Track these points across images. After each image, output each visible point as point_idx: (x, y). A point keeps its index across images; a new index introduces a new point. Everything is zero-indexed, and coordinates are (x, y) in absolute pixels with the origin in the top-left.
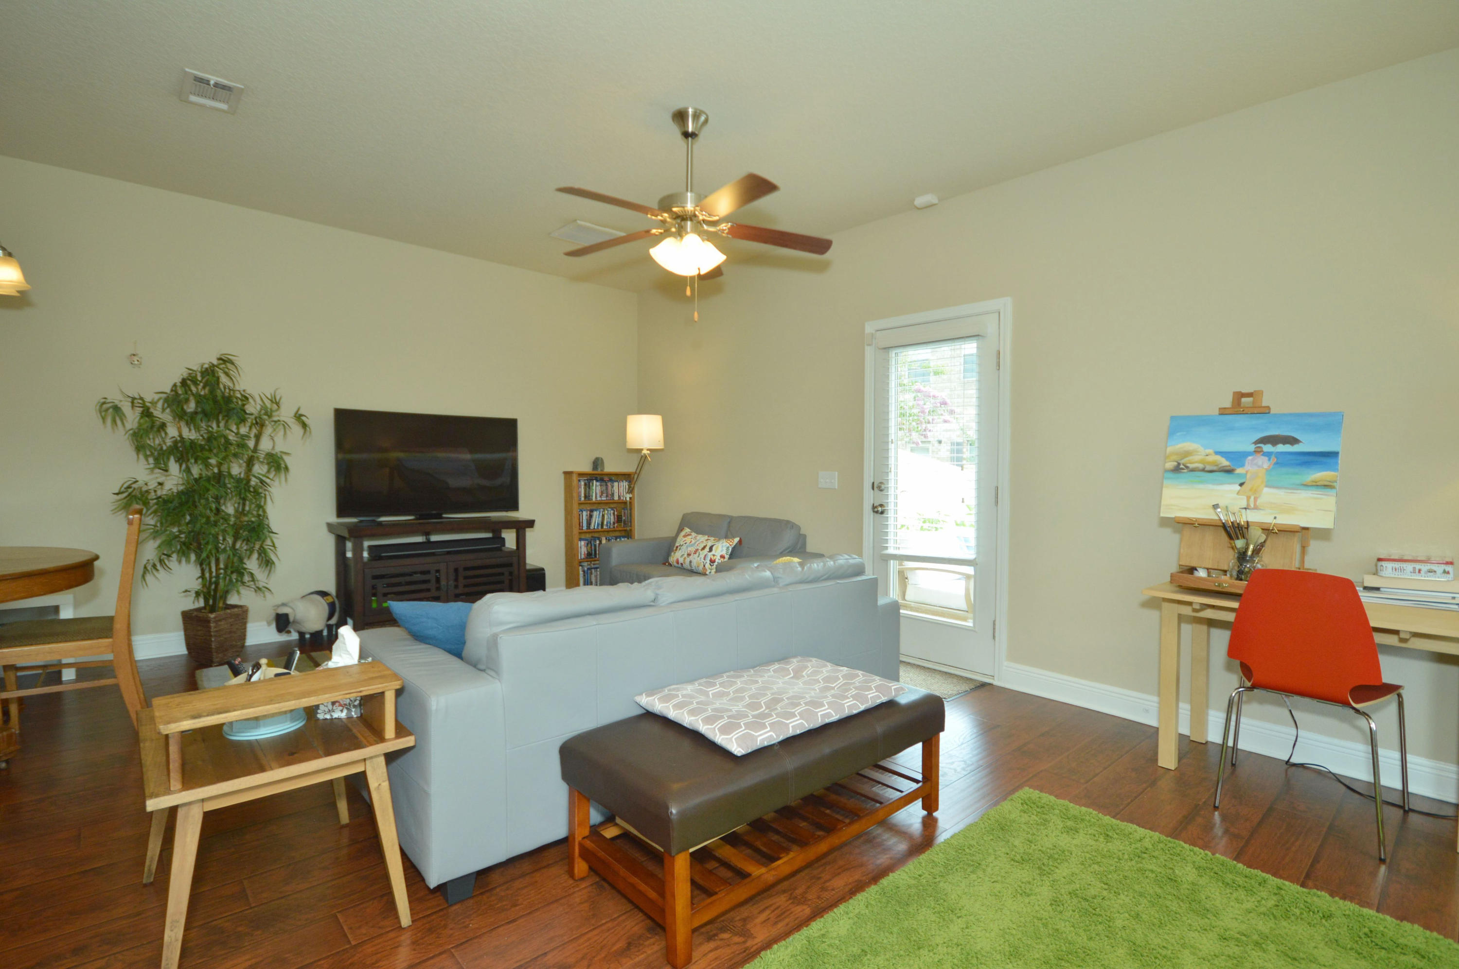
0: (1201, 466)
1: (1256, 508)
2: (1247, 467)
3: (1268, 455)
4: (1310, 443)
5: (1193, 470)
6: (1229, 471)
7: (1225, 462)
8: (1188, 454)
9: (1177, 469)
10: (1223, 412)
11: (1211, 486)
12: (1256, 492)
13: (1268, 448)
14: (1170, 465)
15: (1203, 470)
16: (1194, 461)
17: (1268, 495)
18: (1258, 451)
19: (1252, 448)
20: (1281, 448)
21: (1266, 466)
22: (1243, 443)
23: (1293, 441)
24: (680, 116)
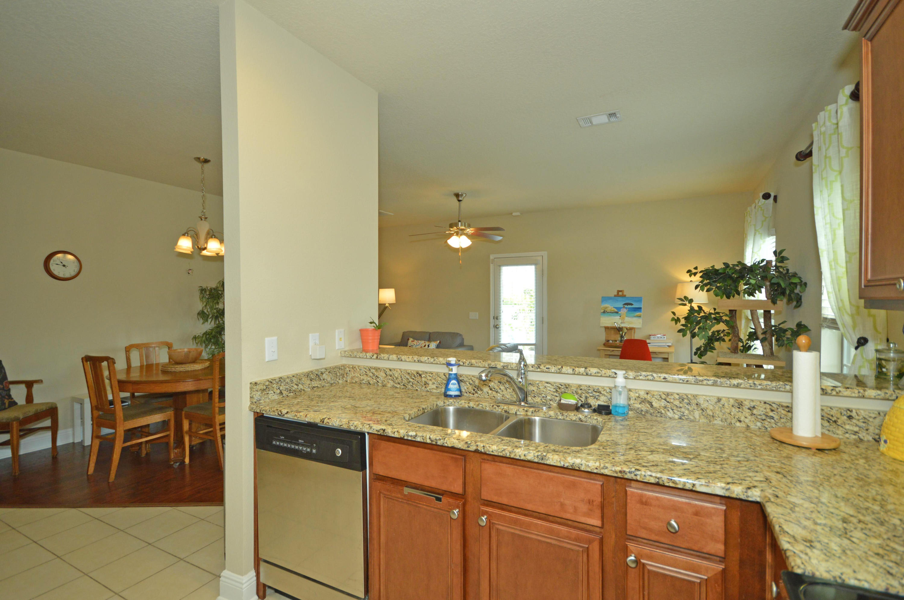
0: (610, 311)
1: (624, 323)
2: (621, 311)
3: (626, 308)
4: (636, 305)
5: (608, 312)
6: (617, 313)
7: (616, 310)
8: (606, 308)
9: (604, 312)
10: (615, 296)
11: (613, 317)
12: (624, 319)
13: (626, 306)
14: (603, 311)
15: (611, 312)
16: (608, 310)
17: (627, 319)
18: (624, 307)
19: (622, 306)
20: (629, 306)
21: (626, 311)
22: (620, 305)
23: (632, 304)
24: (457, 195)
